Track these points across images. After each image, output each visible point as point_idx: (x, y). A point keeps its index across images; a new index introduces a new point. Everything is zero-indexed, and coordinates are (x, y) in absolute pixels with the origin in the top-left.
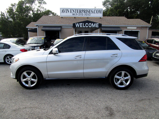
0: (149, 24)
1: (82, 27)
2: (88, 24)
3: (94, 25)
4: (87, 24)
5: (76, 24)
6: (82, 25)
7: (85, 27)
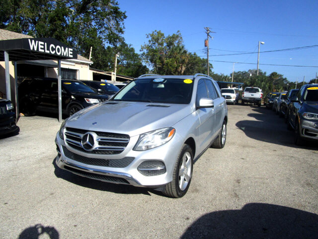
0: (89, 59)
1: (43, 51)
2: (54, 47)
3: (65, 50)
4: (52, 47)
5: (29, 40)
6: (43, 47)
7: (48, 52)
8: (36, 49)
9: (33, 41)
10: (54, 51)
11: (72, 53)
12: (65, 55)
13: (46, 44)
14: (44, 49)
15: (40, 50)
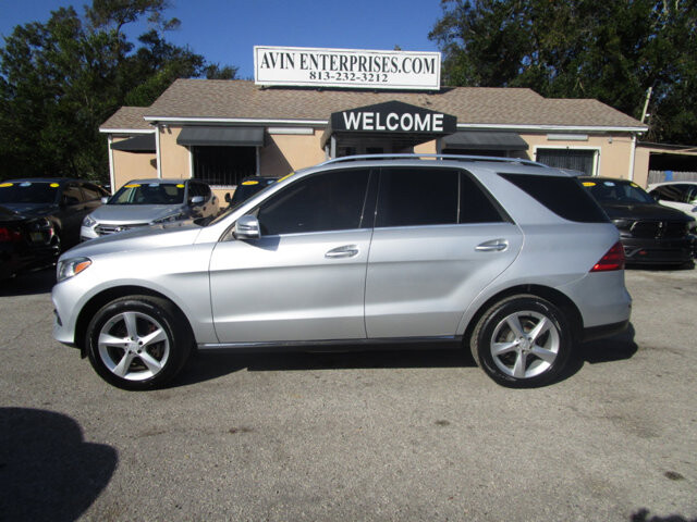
1: (371, 128)
2: (397, 117)
3: (423, 119)
4: (392, 119)
5: (345, 114)
6: (371, 121)
7: (383, 128)
8: (356, 127)
9: (352, 114)
10: (397, 126)
11: (440, 122)
12: (422, 128)
13: (378, 114)
14: (374, 124)
15: (365, 127)
